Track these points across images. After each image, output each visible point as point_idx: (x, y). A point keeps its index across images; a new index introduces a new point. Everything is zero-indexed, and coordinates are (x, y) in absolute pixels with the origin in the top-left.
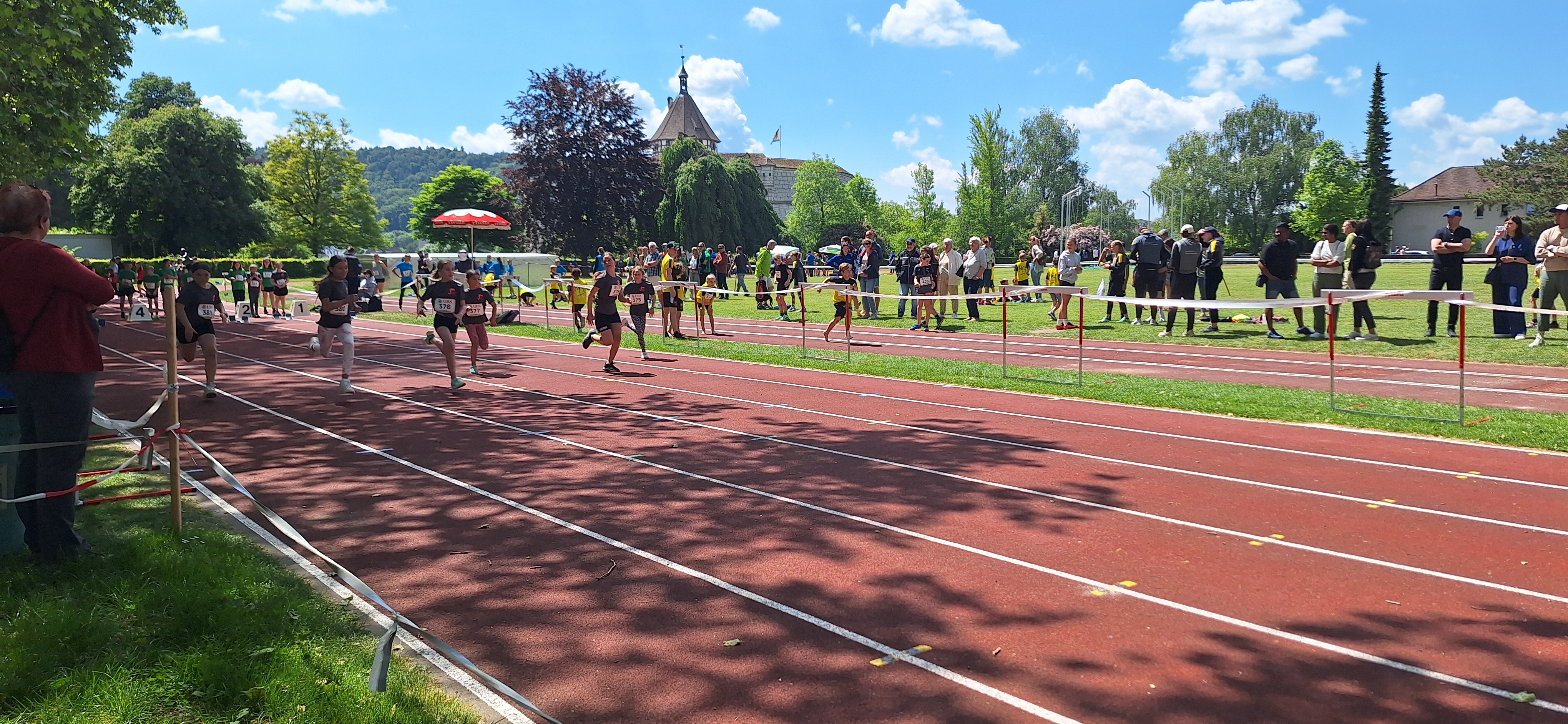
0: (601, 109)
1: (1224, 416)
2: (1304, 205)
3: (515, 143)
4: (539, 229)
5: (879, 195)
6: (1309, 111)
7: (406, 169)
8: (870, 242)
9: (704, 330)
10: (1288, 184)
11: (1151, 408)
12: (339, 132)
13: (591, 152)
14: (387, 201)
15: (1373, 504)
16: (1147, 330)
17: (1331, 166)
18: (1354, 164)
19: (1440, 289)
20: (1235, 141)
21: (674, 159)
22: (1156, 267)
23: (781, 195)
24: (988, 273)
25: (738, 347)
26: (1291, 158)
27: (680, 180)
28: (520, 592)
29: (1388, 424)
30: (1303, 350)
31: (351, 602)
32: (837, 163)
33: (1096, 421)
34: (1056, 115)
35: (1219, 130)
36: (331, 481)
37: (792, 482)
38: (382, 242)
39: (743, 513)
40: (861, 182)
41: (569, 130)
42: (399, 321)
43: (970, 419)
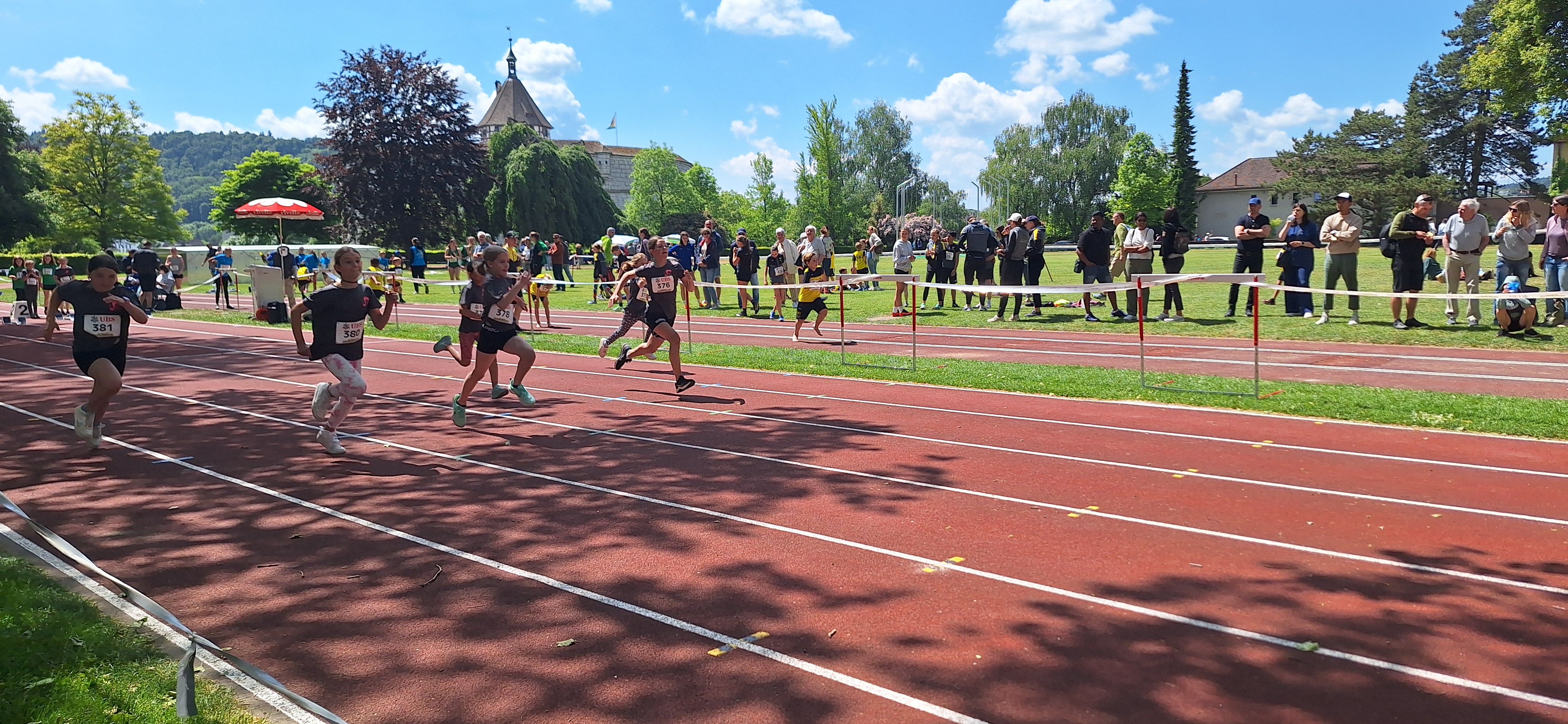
0: (423, 92)
1: (1046, 396)
2: (1119, 195)
3: (328, 127)
4: (358, 219)
5: (718, 184)
6: (1122, 105)
7: (206, 155)
8: (708, 232)
9: (539, 323)
10: (1104, 175)
11: (980, 390)
12: (128, 114)
13: (413, 137)
14: (185, 190)
15: (1179, 474)
16: (977, 316)
17: (1142, 158)
18: (1163, 156)
19: (1243, 272)
20: (1056, 134)
21: (503, 145)
22: (983, 254)
23: (617, 183)
24: (827, 262)
25: (575, 340)
26: (1106, 150)
27: (510, 166)
28: (336, 603)
29: (1192, 399)
30: (1118, 332)
31: (145, 624)
32: (675, 152)
33: (929, 404)
34: (888, 107)
35: (1040, 122)
36: (122, 494)
37: (631, 476)
38: (181, 234)
39: (579, 510)
40: (700, 171)
41: (387, 115)
42: (200, 318)
43: (810, 406)
